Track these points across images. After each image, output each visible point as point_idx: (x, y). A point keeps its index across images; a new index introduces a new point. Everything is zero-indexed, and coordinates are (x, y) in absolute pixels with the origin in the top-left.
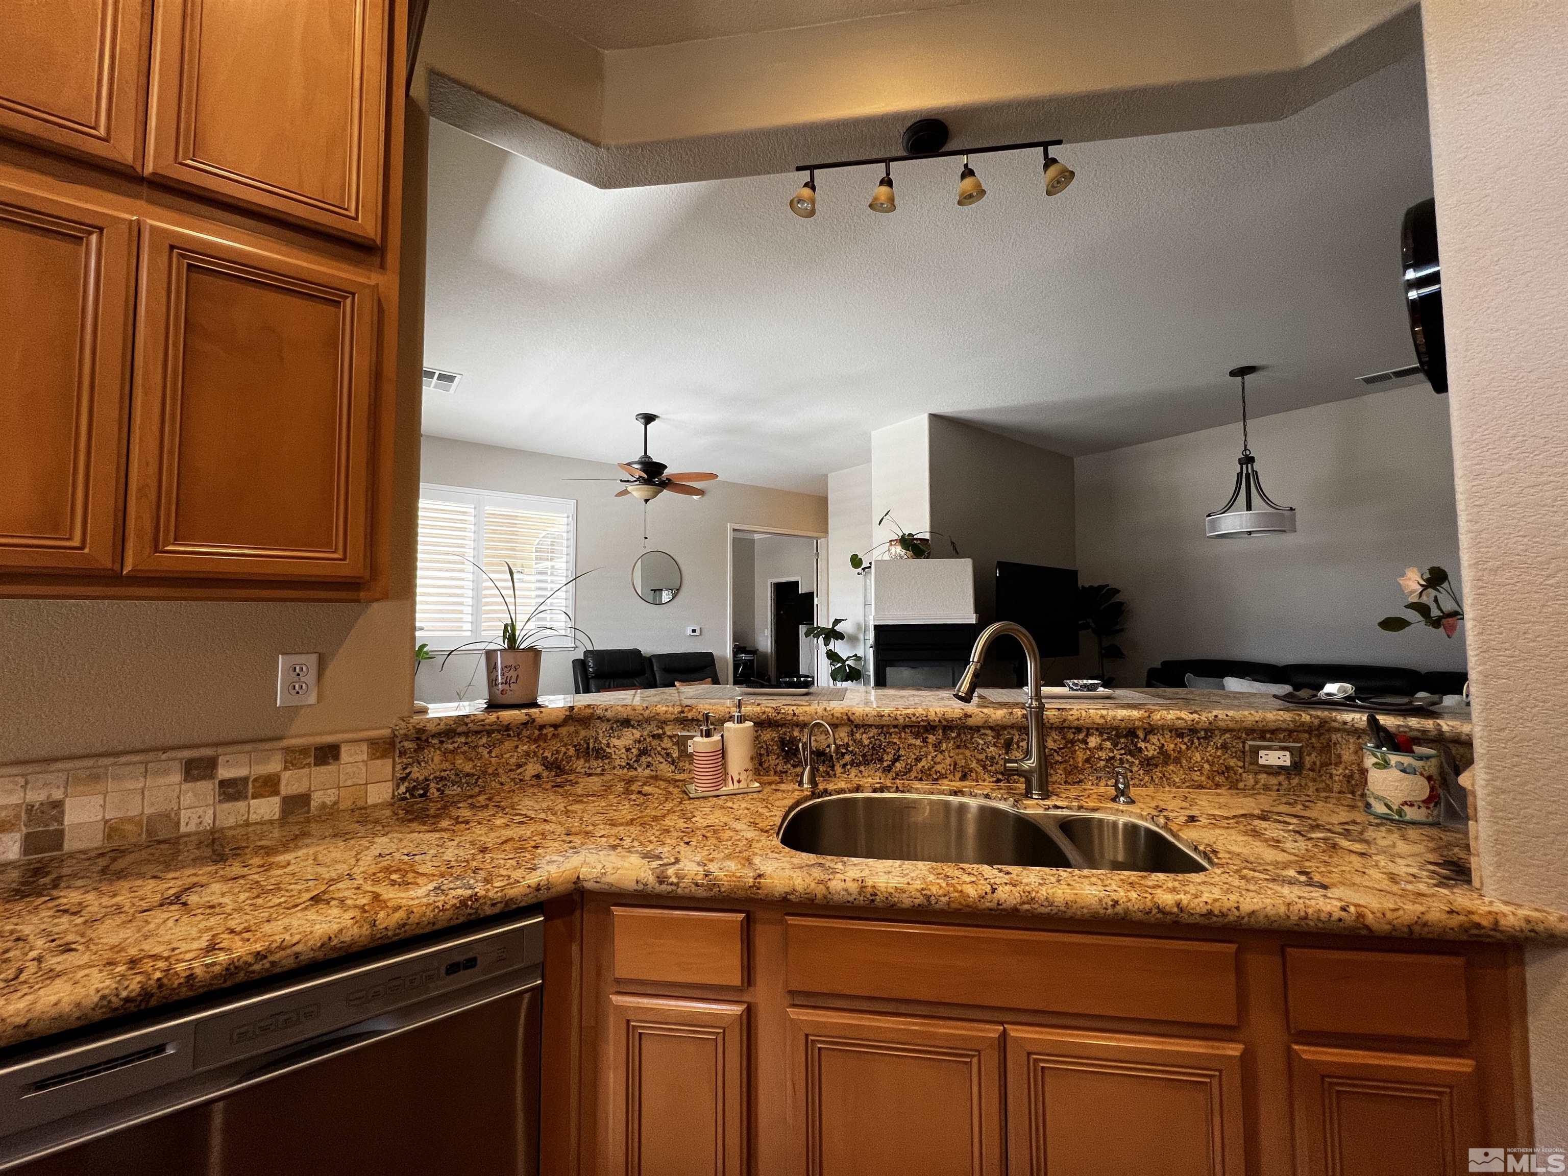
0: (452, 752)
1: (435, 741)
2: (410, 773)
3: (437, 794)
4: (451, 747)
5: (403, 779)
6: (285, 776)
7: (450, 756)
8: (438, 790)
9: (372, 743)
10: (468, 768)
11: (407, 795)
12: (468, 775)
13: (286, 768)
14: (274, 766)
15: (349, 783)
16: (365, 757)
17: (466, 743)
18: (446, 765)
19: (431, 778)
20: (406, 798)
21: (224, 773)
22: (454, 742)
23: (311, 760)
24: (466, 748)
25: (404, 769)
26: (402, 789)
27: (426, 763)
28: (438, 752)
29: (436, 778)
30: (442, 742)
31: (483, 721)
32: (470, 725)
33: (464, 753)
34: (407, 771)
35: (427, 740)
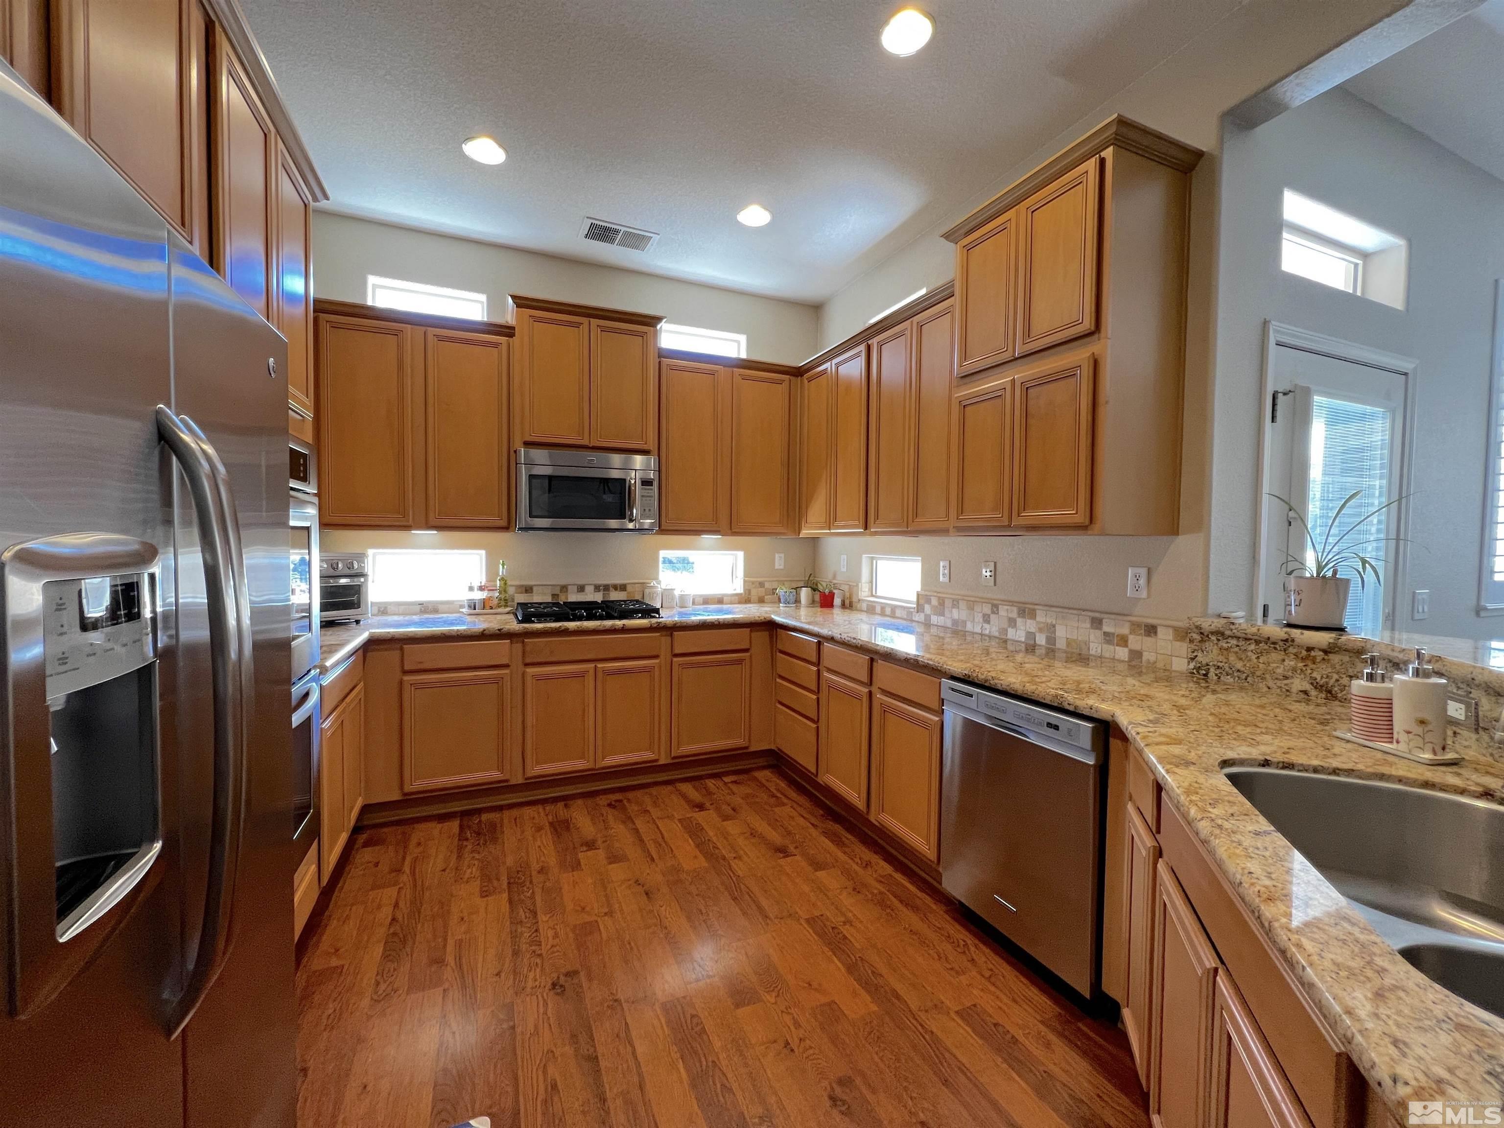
0: (1227, 649)
1: (1213, 638)
2: (1196, 656)
3: (1215, 678)
4: (1225, 645)
5: (1193, 659)
6: (1131, 638)
7: (1225, 652)
8: (1216, 675)
9: (1176, 630)
10: (1239, 665)
11: (1195, 671)
12: (1238, 671)
13: (1131, 633)
14: (1125, 630)
15: (1161, 652)
16: (1171, 638)
17: (1238, 646)
18: (1221, 658)
19: (1211, 664)
20: (1194, 673)
21: (1106, 628)
22: (1227, 642)
23: (1143, 631)
24: (1237, 649)
25: (1193, 652)
26: (1192, 666)
27: (1207, 652)
28: (1216, 647)
29: (1214, 665)
30: (1219, 640)
31: (1245, 630)
32: (1234, 631)
33: (1236, 653)
34: (1195, 654)
35: (1208, 636)
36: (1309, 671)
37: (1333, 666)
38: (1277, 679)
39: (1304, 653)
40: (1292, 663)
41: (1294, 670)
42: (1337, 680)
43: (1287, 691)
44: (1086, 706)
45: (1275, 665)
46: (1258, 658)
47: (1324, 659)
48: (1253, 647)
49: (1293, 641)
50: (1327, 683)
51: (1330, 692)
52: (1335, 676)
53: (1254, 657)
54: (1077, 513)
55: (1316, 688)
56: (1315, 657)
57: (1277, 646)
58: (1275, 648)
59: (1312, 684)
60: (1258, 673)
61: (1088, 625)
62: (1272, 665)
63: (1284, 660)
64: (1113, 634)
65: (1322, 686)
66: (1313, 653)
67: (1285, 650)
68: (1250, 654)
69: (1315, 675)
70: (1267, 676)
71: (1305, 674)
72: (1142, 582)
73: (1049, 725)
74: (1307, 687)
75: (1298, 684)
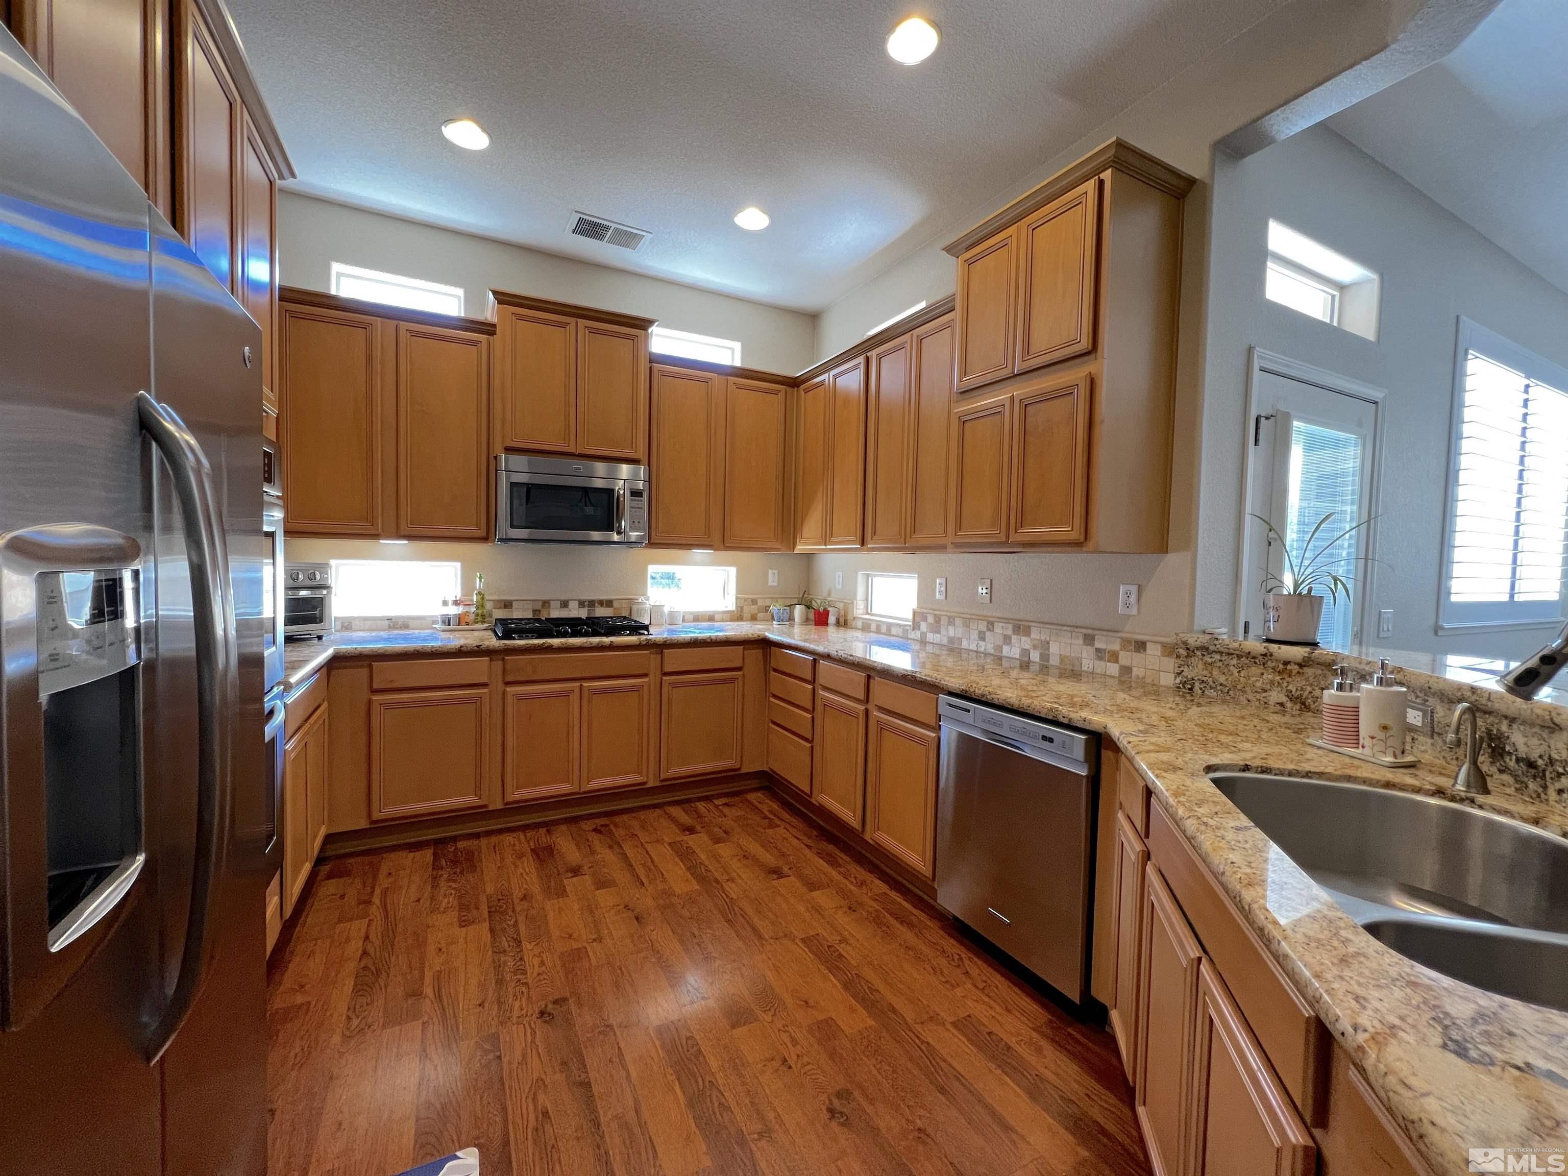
0: (1211, 664)
1: (1198, 653)
2: (1183, 671)
3: (1200, 692)
4: (1210, 660)
5: (1179, 674)
6: (1122, 654)
7: (1209, 667)
8: (1201, 689)
9: (1164, 646)
10: (1222, 679)
11: (1181, 685)
12: (1221, 685)
13: (1121, 650)
14: (1116, 647)
15: (1150, 667)
16: (1159, 654)
17: (1221, 661)
18: (1205, 673)
19: (1196, 678)
20: (1179, 688)
21: (1098, 645)
22: (1211, 657)
23: (1132, 648)
24: (1220, 664)
25: (1179, 667)
26: (1178, 681)
27: (1193, 667)
28: (1200, 661)
29: (1199, 680)
30: (1203, 655)
31: (1228, 645)
32: (1218, 646)
33: (1219, 667)
34: (1181, 669)
35: (1193, 651)
36: (1285, 684)
37: (1307, 679)
38: (1256, 692)
39: (1281, 666)
40: (1270, 677)
41: (1272, 683)
42: (1310, 693)
43: (1266, 703)
44: (1080, 719)
45: (1254, 679)
46: (1239, 672)
47: (1298, 672)
48: (1234, 661)
49: (1271, 655)
50: (1301, 695)
51: (1304, 704)
52: (1309, 689)
53: (1235, 671)
54: (1072, 530)
55: (1291, 700)
56: (1291, 671)
57: (1257, 661)
58: (1255, 663)
59: (1288, 696)
60: (1239, 687)
61: (1081, 641)
62: (1252, 679)
63: (1262, 674)
64: (1105, 650)
65: (1296, 698)
66: (1289, 667)
67: (1264, 664)
68: (1232, 668)
69: (1290, 688)
70: (1247, 689)
71: (1282, 687)
72: (1133, 598)
73: (1044, 738)
74: (1284, 699)
75: (1276, 696)
